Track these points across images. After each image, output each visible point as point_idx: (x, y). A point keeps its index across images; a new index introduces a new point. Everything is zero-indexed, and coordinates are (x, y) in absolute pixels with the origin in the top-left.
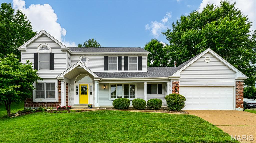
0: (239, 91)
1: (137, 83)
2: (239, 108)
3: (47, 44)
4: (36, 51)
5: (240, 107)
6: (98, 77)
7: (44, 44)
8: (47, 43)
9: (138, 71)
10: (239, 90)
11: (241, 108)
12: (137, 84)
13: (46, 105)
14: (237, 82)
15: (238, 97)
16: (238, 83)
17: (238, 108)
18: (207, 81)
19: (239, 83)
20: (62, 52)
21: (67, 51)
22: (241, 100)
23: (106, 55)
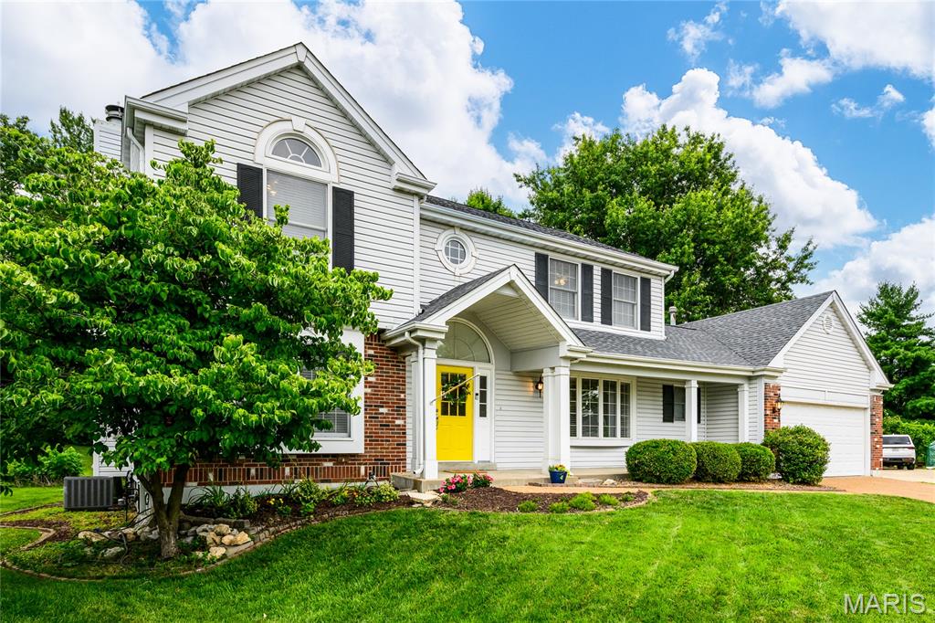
1: (638, 377)
3: (315, 129)
4: (251, 149)
6: (581, 345)
7: (299, 124)
8: (310, 123)
9: (639, 334)
12: (638, 382)
13: (287, 470)
18: (827, 390)
20: (392, 192)
21: (416, 194)
23: (543, 248)
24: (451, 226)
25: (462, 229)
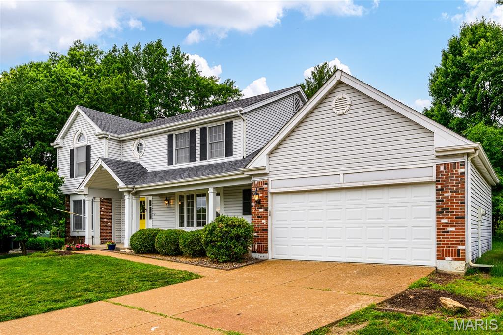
0: (448, 197)
2: (447, 258)
4: (72, 144)
5: (450, 258)
7: (80, 130)
9: (224, 160)
10: (446, 195)
11: (455, 260)
12: (224, 190)
14: (438, 166)
15: (442, 221)
16: (442, 168)
17: (444, 259)
18: (341, 173)
19: (445, 168)
21: (104, 137)
22: (453, 229)
23: (171, 130)
24: (136, 138)
25: (141, 137)
